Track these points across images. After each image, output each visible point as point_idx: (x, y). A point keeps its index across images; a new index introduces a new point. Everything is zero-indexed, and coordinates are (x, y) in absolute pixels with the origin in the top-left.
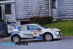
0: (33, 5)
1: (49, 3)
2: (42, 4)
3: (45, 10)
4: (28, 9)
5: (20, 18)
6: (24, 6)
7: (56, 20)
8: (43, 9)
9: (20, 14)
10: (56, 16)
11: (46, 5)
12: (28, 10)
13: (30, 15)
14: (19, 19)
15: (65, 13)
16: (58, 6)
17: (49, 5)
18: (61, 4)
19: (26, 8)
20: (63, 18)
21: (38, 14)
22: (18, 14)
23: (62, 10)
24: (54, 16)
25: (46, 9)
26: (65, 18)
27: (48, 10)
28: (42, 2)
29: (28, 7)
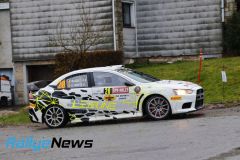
0: (65, 18)
1: (111, 10)
2: (91, 16)
3: (100, 33)
4: (50, 28)
5: (26, 56)
6: (37, 20)
7: (132, 62)
8: (94, 28)
9: (25, 44)
10: (134, 50)
11: (102, 18)
12: (50, 31)
13: (56, 46)
14: (23, 58)
15: (160, 40)
16: (138, 22)
17: (111, 16)
18: (145, 16)
19: (43, 26)
20: (153, 57)
21: (80, 45)
22: (21, 45)
23: (150, 32)
24: (128, 50)
25: (103, 30)
26: (160, 56)
27: (109, 33)
28: (92, 10)
29: (49, 22)
